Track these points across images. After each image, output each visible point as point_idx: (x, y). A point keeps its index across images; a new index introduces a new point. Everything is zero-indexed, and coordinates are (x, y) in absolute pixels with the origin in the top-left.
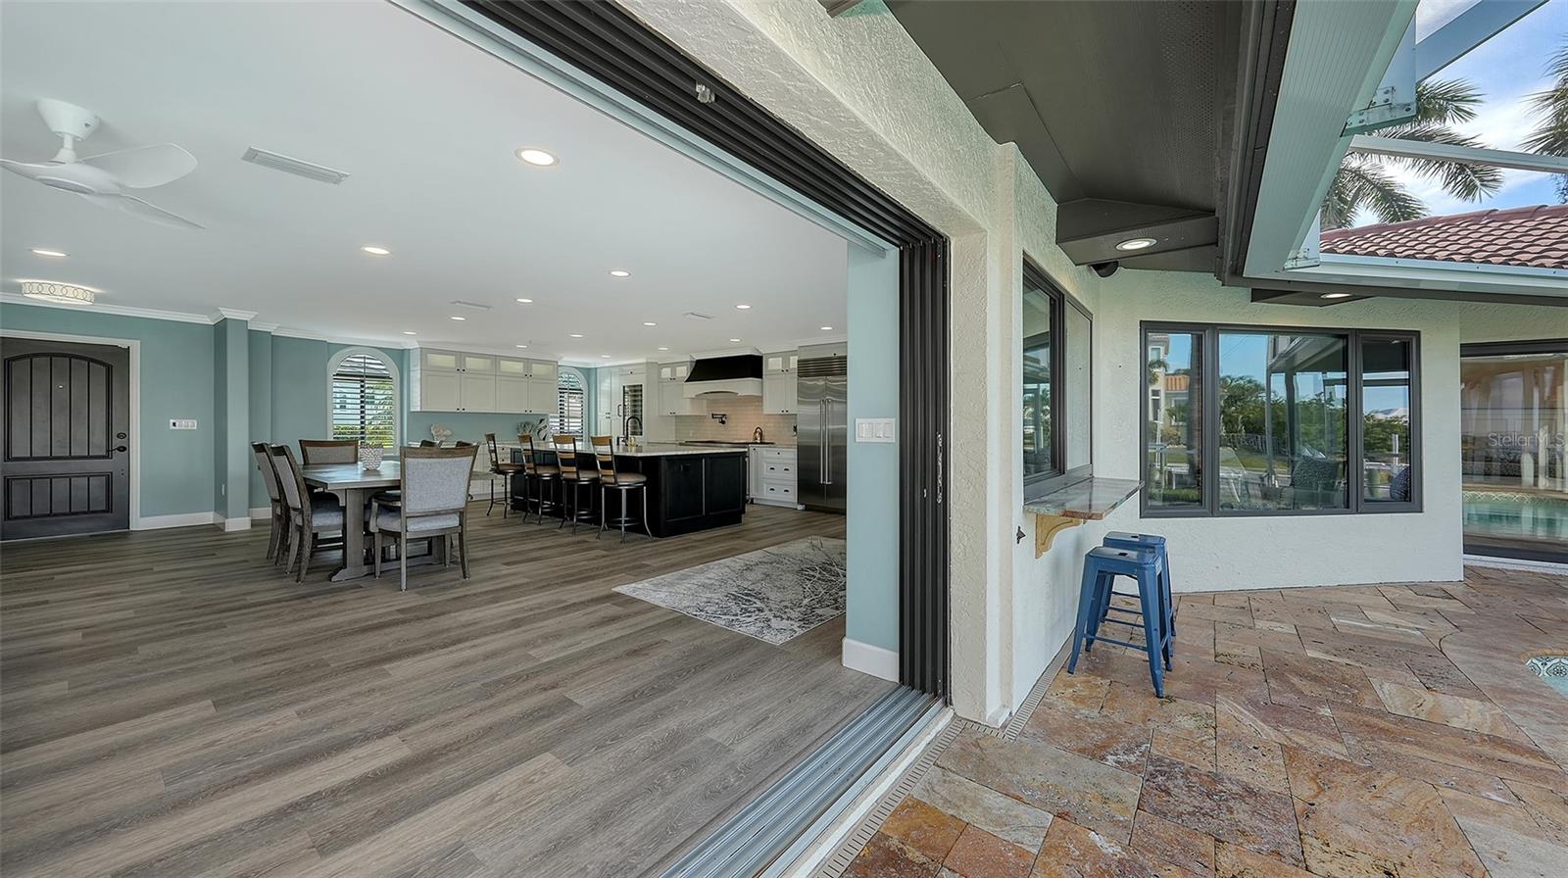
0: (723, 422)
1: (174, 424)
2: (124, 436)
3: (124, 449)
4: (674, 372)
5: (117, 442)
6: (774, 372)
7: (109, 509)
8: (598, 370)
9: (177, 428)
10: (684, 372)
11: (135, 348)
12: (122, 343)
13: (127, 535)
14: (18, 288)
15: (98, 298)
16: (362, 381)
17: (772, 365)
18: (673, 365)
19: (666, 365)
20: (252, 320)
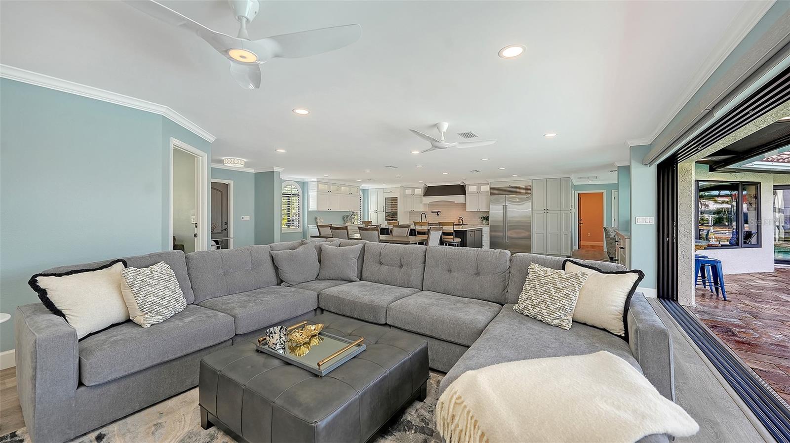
0: (438, 215)
1: (243, 218)
2: (227, 223)
3: (227, 229)
4: (413, 191)
5: (224, 226)
6: (472, 193)
8: (369, 190)
9: (244, 220)
10: (419, 191)
11: (231, 183)
12: (226, 182)
14: (221, 162)
16: (289, 197)
17: (470, 189)
18: (413, 188)
19: (409, 188)
20: (282, 171)
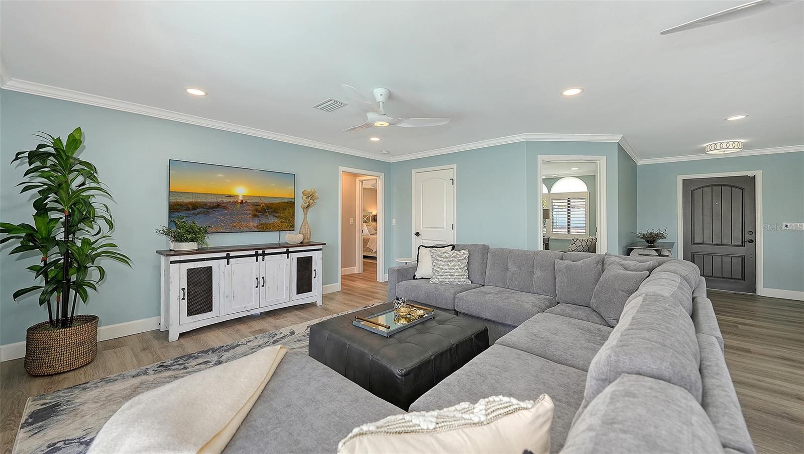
1: (787, 226)
2: (753, 232)
3: (752, 241)
5: (748, 237)
7: (743, 279)
11: (759, 176)
12: (750, 173)
13: (756, 298)
15: (745, 147)
